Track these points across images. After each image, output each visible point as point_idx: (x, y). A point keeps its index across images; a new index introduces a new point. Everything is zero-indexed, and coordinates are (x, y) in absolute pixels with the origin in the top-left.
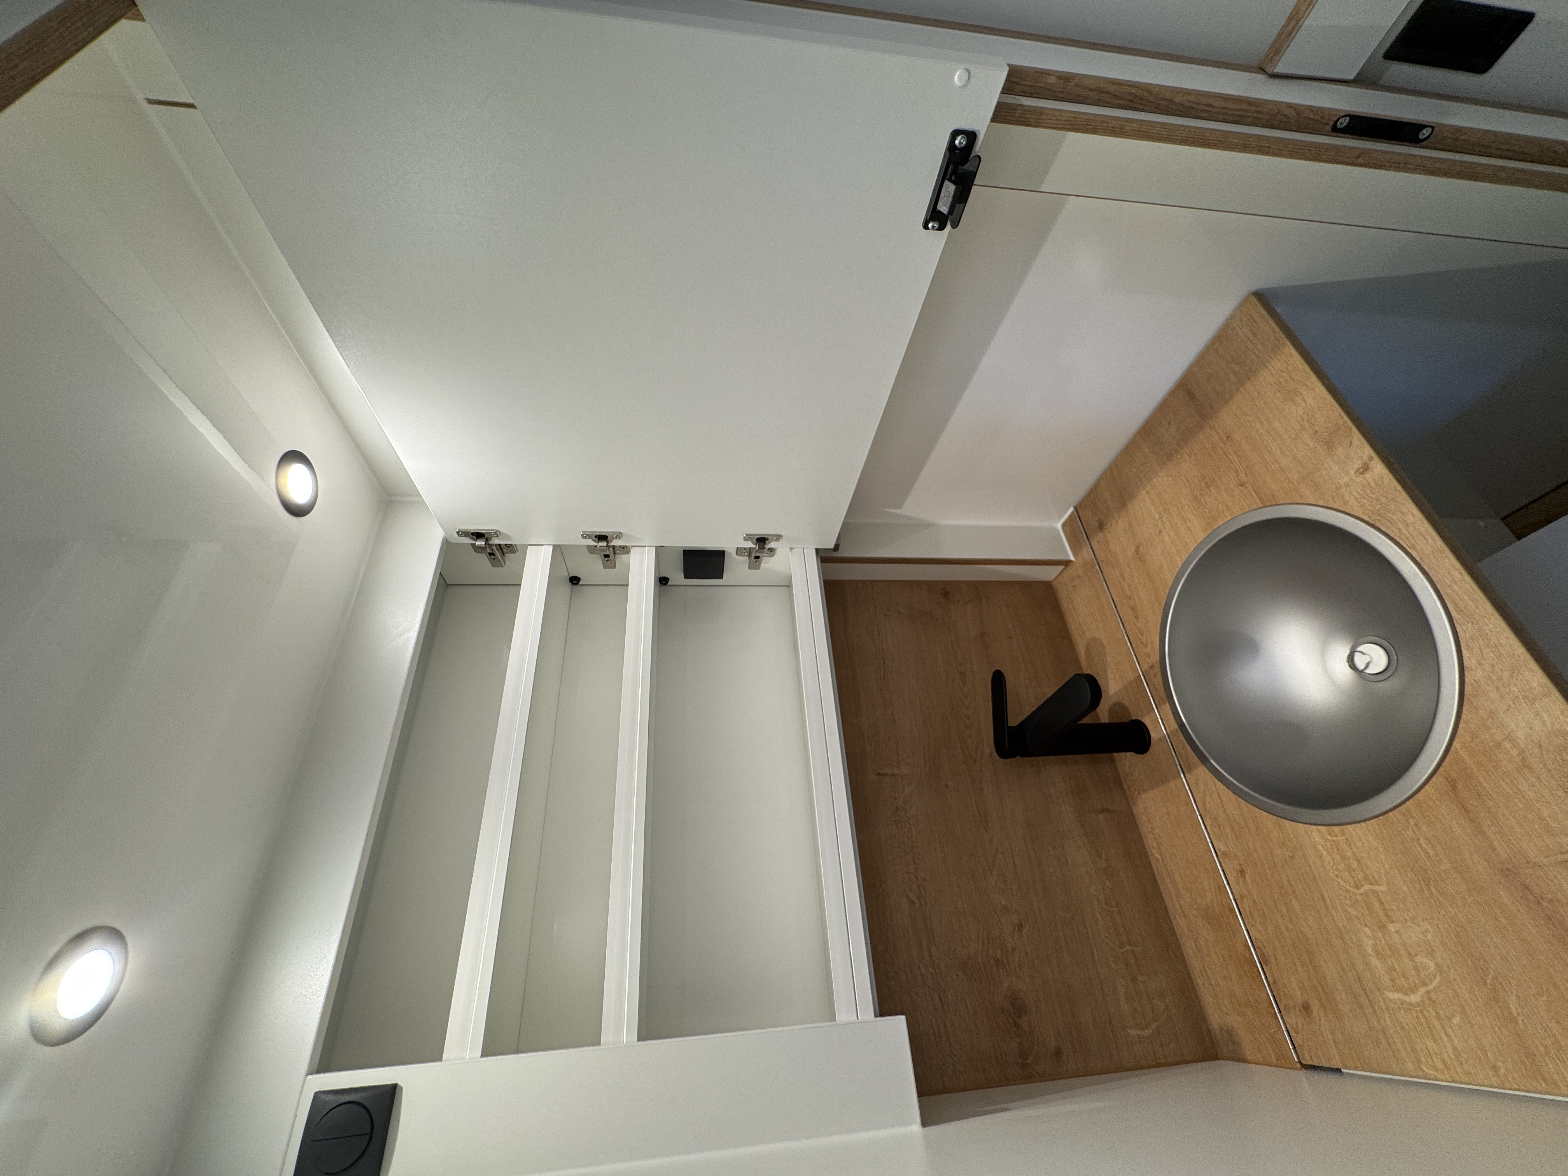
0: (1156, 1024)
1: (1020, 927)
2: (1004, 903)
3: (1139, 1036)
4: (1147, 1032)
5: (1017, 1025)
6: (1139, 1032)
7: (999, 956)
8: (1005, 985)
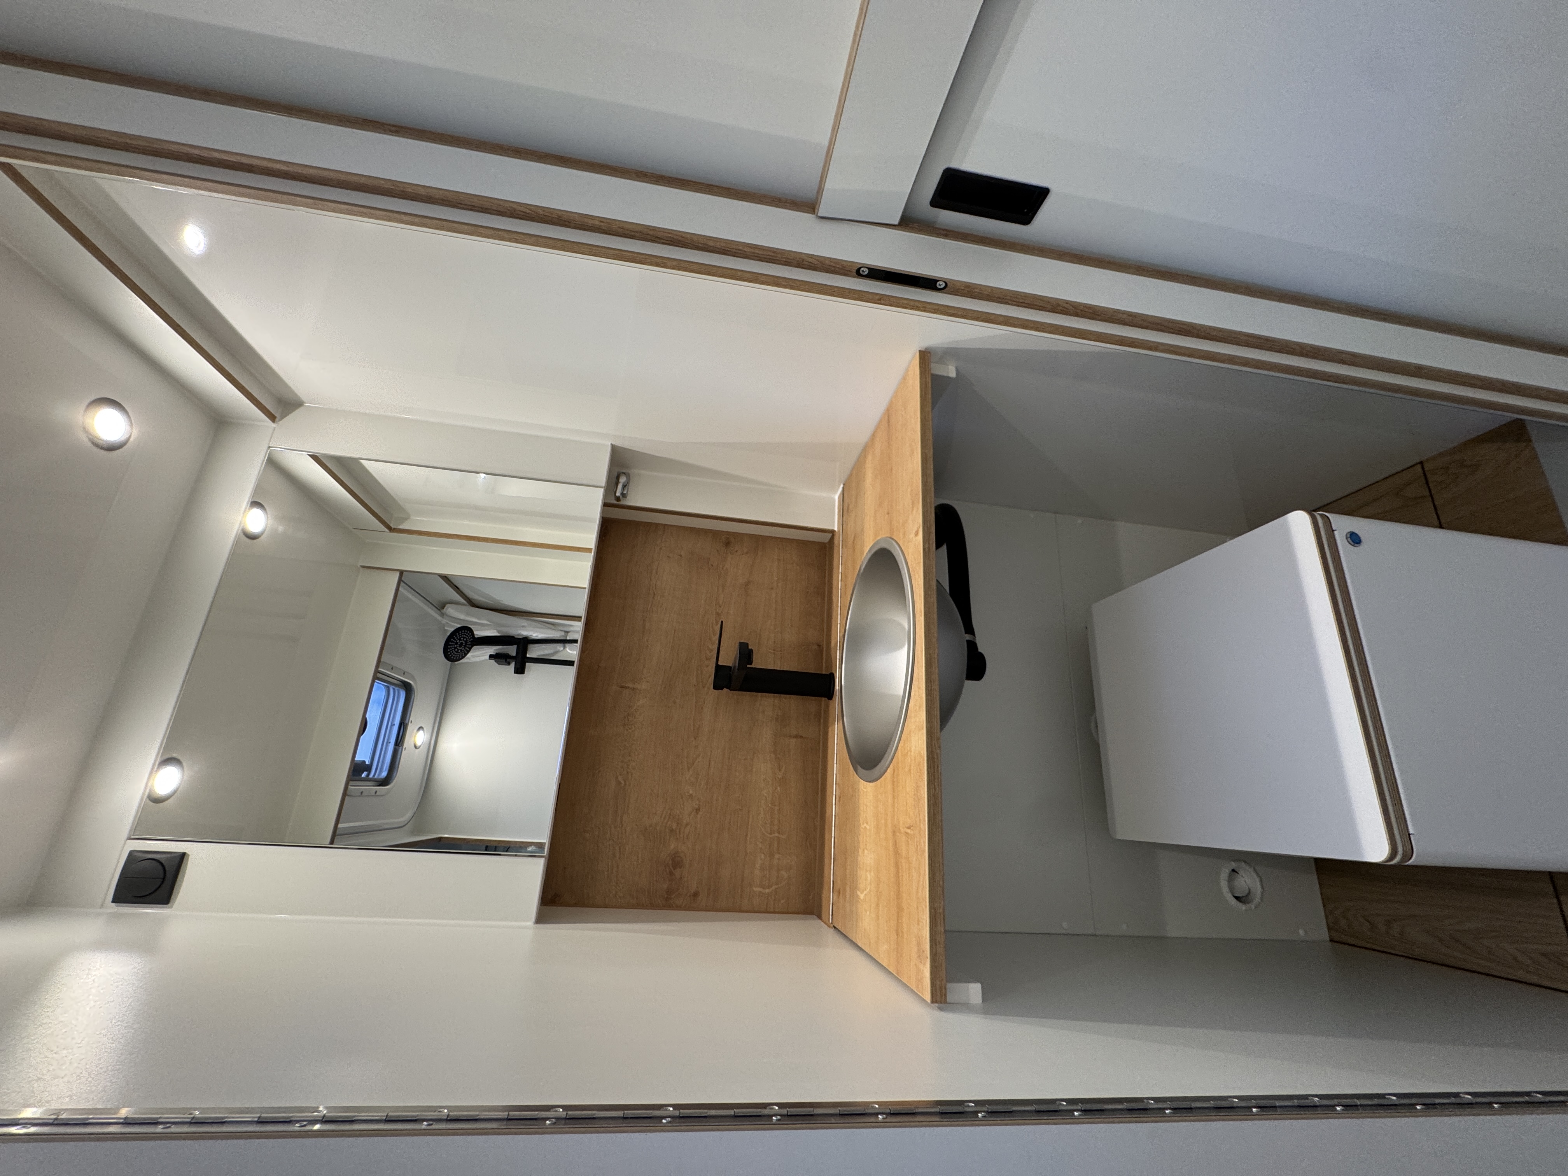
0: (776, 886)
1: (698, 810)
2: (691, 792)
3: (760, 892)
4: (767, 891)
5: (671, 873)
6: (761, 890)
7: (674, 828)
8: (672, 847)
